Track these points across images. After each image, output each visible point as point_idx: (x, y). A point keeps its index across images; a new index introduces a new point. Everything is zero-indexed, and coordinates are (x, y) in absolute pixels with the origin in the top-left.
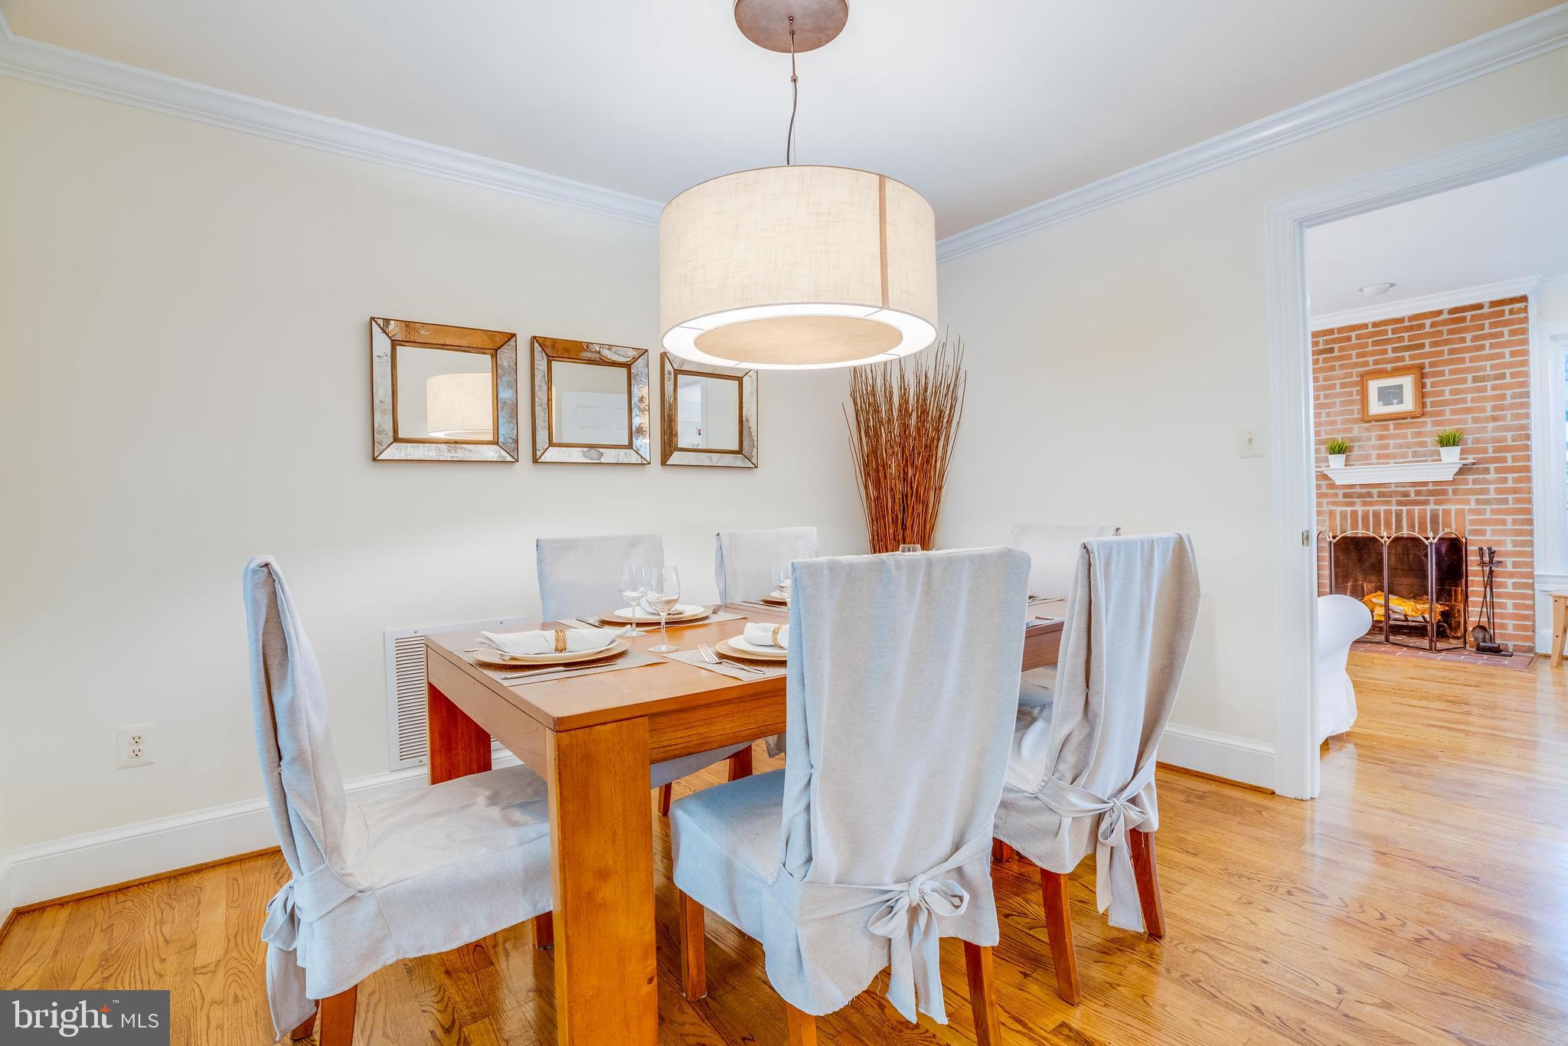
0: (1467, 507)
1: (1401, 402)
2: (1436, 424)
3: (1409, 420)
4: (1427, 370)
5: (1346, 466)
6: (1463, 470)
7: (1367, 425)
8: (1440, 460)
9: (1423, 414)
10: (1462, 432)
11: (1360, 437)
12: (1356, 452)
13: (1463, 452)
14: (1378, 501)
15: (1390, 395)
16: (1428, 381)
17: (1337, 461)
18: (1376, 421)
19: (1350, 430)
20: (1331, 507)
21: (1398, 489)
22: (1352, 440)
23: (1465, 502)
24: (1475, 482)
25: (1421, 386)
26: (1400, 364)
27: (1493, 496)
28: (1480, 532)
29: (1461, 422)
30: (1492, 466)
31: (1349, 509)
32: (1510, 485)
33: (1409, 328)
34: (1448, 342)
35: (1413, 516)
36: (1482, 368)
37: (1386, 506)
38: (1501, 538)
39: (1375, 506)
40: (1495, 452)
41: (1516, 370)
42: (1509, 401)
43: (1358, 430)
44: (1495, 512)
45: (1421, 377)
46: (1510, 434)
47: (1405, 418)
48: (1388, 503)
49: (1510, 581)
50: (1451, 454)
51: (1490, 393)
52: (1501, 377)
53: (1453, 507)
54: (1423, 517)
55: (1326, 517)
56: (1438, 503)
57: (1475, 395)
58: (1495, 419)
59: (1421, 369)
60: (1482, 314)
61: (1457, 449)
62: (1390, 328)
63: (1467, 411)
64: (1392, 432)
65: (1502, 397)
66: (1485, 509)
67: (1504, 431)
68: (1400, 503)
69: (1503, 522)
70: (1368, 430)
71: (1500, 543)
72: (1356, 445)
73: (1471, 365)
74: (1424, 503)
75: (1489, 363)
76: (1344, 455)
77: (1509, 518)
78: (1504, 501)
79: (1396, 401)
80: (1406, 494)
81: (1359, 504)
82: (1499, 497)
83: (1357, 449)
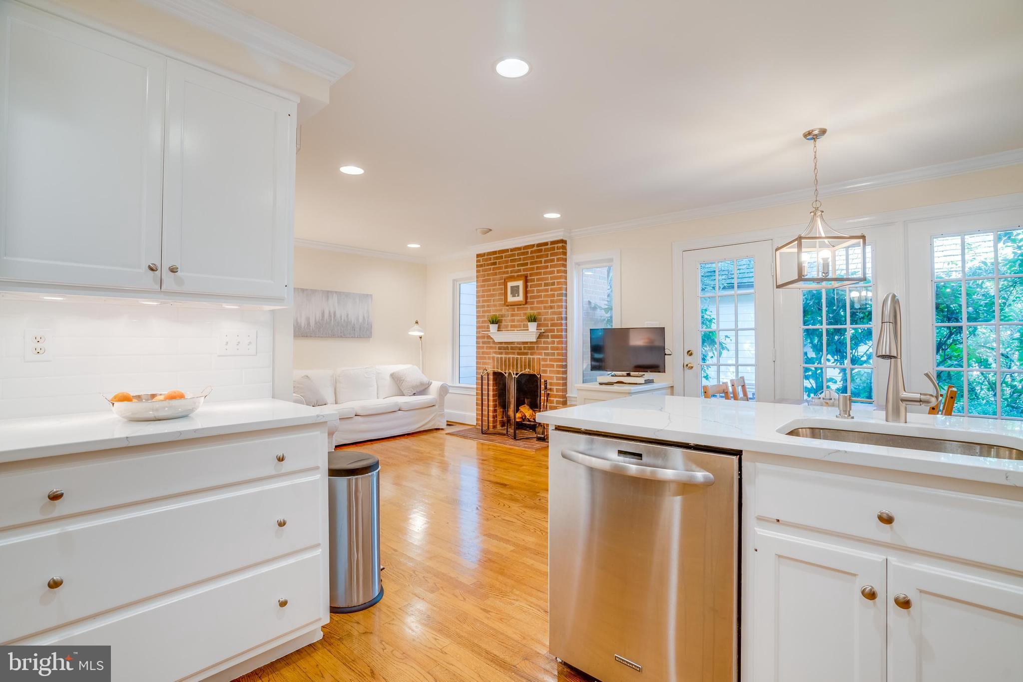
0: (541, 357)
1: (518, 296)
2: (532, 309)
3: (522, 306)
4: (529, 278)
5: (498, 331)
6: (540, 336)
7: (507, 308)
8: (528, 330)
9: (526, 303)
10: (539, 314)
11: (505, 315)
12: (503, 324)
13: (538, 326)
14: (511, 352)
15: (515, 290)
16: (529, 284)
17: (493, 328)
18: (511, 306)
19: (501, 310)
20: (494, 355)
21: (518, 346)
22: (502, 316)
23: (540, 354)
24: (544, 343)
25: (526, 287)
26: (519, 274)
27: (550, 351)
28: (545, 372)
29: (539, 308)
30: (550, 334)
31: (499, 356)
32: (555, 345)
33: (523, 254)
34: (536, 263)
35: (522, 361)
36: (547, 279)
37: (513, 355)
38: (553, 375)
39: (509, 355)
40: (551, 326)
41: (558, 280)
42: (556, 298)
43: (504, 310)
44: (551, 360)
45: (526, 281)
46: (556, 316)
47: (521, 305)
48: (514, 353)
49: (555, 399)
50: (532, 326)
51: (550, 293)
52: (553, 284)
53: (536, 357)
54: (525, 362)
55: (491, 361)
56: (532, 354)
57: (545, 293)
58: (551, 307)
59: (526, 277)
60: (548, 248)
61: (535, 324)
62: (516, 252)
63: (542, 302)
64: (516, 312)
65: (553, 295)
66: (547, 358)
67: (554, 315)
68: (519, 354)
69: (552, 366)
70: (508, 311)
71: (551, 378)
72: (503, 319)
73: (544, 276)
74: (526, 354)
75: (549, 276)
76: (497, 325)
77: (555, 364)
78: (553, 354)
79: (516, 295)
80: (520, 349)
81: (504, 353)
82: (552, 352)
83: (503, 322)
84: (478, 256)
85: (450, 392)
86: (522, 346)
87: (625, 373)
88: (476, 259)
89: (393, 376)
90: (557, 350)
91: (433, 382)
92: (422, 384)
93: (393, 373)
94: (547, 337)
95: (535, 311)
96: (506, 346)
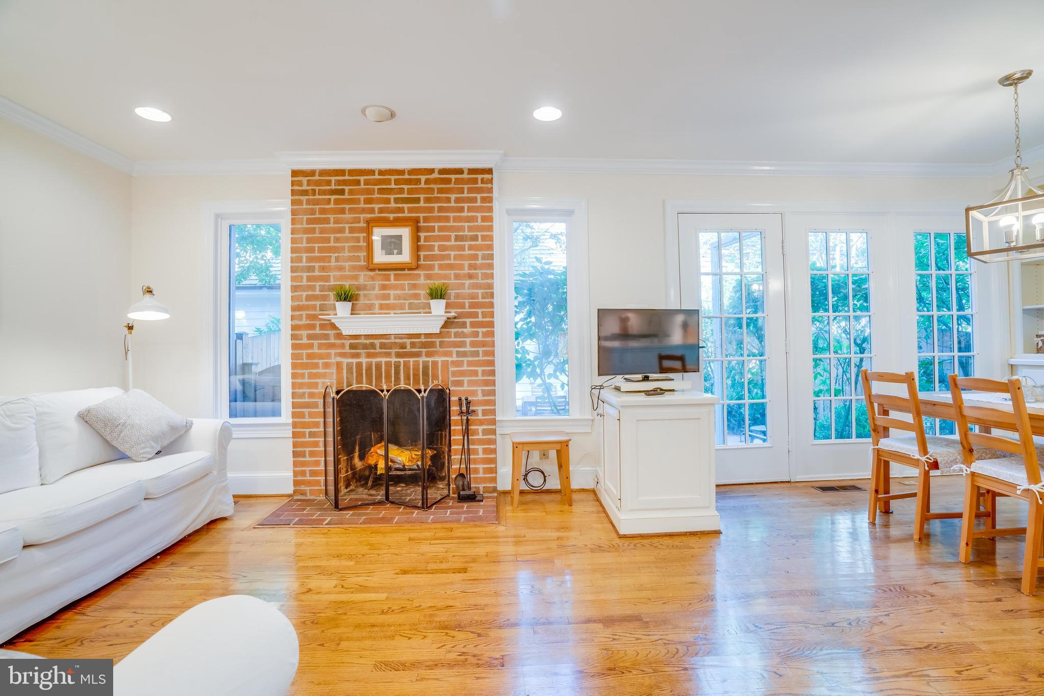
0: (450, 359)
1: (400, 253)
2: (428, 277)
3: (406, 272)
4: (422, 224)
5: (352, 314)
6: (448, 324)
7: (372, 273)
8: (431, 313)
9: (418, 267)
10: (447, 286)
11: (365, 285)
12: (362, 301)
13: (448, 306)
14: (380, 353)
15: (391, 244)
16: (422, 235)
17: (343, 308)
18: (380, 270)
19: (356, 278)
20: (340, 359)
21: (397, 341)
22: (359, 288)
23: (449, 354)
24: (456, 335)
25: (416, 239)
26: (400, 215)
27: (468, 349)
28: (459, 383)
29: (446, 277)
30: (468, 321)
31: (354, 361)
32: (480, 338)
33: (409, 182)
34: (438, 200)
35: (409, 369)
36: (462, 229)
37: (387, 357)
38: (475, 388)
39: (377, 357)
40: (470, 307)
41: (485, 233)
42: (480, 262)
43: (363, 278)
44: (470, 364)
45: (417, 229)
46: (480, 292)
47: (403, 269)
48: (388, 355)
49: (480, 428)
50: (438, 307)
51: (467, 252)
52: (475, 238)
53: (440, 359)
54: (416, 369)
55: (334, 370)
56: (428, 355)
57: (457, 253)
58: (470, 277)
59: (417, 220)
60: (463, 179)
61: (443, 302)
62: (393, 178)
63: (451, 267)
64: (393, 282)
65: (475, 257)
66: (463, 361)
67: (476, 289)
68: (398, 355)
69: (475, 373)
70: (373, 278)
71: (474, 393)
72: (362, 293)
73: (454, 224)
74: (418, 355)
75: (466, 224)
76: (350, 304)
77: (480, 369)
78: (476, 354)
79: (395, 251)
80: (403, 346)
81: (364, 355)
82: (473, 349)
83: (362, 298)
84: (295, 173)
85: (234, 436)
86: (408, 341)
87: (640, 377)
88: (290, 179)
89: (86, 418)
90: (484, 346)
91: (195, 421)
92: (173, 428)
93: (89, 411)
94: (464, 325)
95: (436, 282)
96: (368, 342)
